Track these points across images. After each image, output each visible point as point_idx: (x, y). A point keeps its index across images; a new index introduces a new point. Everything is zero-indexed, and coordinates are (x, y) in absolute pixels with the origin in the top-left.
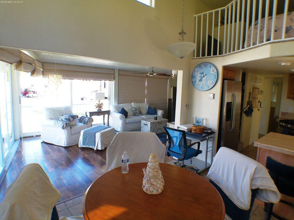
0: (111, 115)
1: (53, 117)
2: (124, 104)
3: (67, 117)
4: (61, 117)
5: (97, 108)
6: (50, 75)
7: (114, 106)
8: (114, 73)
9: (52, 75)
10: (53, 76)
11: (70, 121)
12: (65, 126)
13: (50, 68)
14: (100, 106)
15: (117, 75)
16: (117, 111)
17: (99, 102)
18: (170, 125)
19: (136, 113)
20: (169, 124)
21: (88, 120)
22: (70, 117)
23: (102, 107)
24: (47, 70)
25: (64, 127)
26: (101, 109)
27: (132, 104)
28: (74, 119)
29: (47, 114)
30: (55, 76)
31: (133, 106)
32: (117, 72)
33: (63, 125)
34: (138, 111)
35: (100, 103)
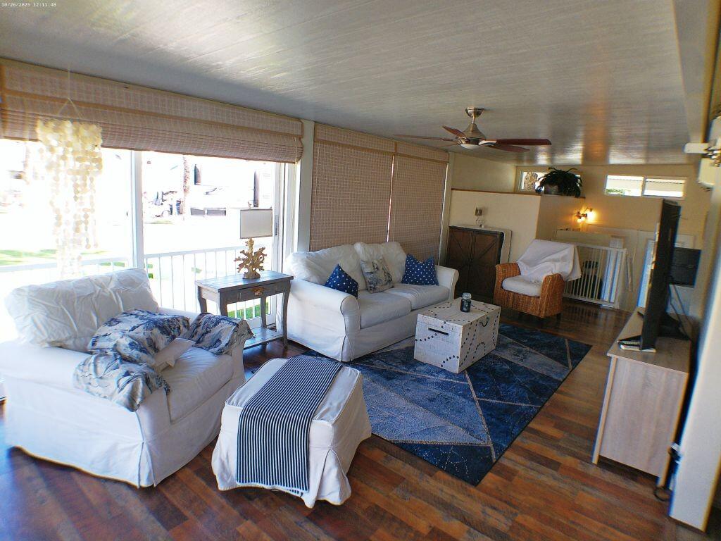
0: (296, 293)
1: (64, 335)
2: (334, 249)
3: (141, 333)
4: (106, 329)
5: (244, 270)
6: (40, 123)
7: (302, 260)
8: (299, 133)
9: (52, 124)
10: (56, 130)
11: (156, 350)
12: (140, 393)
13: (40, 93)
14: (253, 260)
15: (308, 140)
16: (314, 279)
17: (251, 244)
18: (621, 363)
19: (378, 281)
20: (617, 359)
21: (232, 336)
22: (156, 331)
23: (261, 265)
24: (22, 102)
25: (138, 400)
26: (257, 271)
27: (358, 247)
28: (174, 337)
29: (33, 321)
30: (68, 126)
31: (363, 256)
32: (309, 127)
33: (128, 388)
34: (381, 275)
35: (256, 249)
